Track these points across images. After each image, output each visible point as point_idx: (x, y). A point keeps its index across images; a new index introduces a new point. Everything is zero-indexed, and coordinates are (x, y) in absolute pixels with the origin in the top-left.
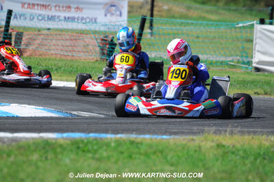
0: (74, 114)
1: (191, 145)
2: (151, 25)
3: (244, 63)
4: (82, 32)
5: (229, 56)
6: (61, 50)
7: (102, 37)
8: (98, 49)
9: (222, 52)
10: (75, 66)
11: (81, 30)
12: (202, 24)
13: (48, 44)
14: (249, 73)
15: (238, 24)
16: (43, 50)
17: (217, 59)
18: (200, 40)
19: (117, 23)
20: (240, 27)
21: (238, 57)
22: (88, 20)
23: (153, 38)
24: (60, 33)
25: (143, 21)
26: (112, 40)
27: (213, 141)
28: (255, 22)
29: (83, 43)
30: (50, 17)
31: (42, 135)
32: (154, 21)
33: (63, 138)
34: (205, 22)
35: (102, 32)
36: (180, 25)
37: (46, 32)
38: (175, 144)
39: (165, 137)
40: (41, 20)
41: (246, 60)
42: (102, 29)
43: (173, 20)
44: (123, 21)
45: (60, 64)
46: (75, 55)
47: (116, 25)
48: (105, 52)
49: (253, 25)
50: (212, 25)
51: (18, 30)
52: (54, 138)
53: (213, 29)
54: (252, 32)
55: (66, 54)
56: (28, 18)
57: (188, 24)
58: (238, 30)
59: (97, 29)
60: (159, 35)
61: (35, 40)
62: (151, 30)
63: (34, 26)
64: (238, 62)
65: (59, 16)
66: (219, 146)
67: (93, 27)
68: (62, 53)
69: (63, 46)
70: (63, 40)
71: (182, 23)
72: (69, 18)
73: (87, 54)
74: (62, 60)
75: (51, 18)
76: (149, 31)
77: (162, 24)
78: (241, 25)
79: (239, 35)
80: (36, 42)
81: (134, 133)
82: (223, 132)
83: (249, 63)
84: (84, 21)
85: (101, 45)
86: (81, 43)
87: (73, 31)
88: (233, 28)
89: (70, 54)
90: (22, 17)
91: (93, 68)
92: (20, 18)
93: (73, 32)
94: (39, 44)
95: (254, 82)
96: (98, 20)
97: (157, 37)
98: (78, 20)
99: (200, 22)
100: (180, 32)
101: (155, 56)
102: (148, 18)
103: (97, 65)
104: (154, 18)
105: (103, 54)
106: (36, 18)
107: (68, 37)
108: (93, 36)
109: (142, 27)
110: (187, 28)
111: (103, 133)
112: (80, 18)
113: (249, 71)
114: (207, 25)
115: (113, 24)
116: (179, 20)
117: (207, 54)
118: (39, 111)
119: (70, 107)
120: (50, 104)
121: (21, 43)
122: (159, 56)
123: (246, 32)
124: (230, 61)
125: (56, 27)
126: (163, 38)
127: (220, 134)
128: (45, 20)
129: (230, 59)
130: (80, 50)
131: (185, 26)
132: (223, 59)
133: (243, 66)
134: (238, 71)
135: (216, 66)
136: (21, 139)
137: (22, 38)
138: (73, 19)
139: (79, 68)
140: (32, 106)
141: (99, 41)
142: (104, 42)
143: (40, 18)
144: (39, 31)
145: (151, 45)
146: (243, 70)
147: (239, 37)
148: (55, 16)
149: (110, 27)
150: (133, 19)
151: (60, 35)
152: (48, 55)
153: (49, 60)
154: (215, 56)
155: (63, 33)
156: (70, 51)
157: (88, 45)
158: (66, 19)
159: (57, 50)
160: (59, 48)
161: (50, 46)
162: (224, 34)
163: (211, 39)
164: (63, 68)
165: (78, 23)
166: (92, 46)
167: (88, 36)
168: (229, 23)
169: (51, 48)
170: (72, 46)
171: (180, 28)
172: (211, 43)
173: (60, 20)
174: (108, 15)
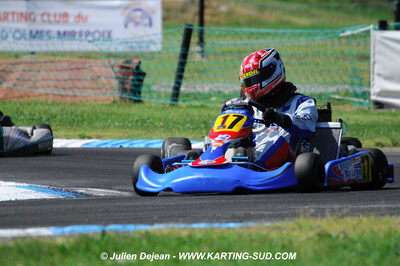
0: (81, 193)
1: (274, 235)
2: (201, 41)
3: (356, 95)
4: (87, 56)
5: (331, 85)
6: (56, 87)
7: (121, 62)
8: (115, 83)
9: (320, 79)
10: (79, 112)
11: (86, 53)
12: (284, 34)
13: (34, 79)
14: (366, 112)
15: (343, 32)
16: (24, 88)
17: (313, 90)
19: (146, 39)
20: (348, 37)
21: (346, 87)
22: (97, 35)
23: (204, 60)
24: (51, 58)
25: (188, 34)
26: (138, 68)
27: (311, 229)
28: (371, 27)
29: (91, 74)
30: (34, 33)
31: (32, 231)
32: (206, 32)
33: (63, 235)
34: (289, 31)
35: (120, 53)
36: (249, 38)
37: (27, 58)
38: (250, 236)
39: (232, 225)
40: (20, 39)
41: (359, 90)
42: (121, 48)
43: (237, 29)
44: (156, 35)
45: (54, 110)
46: (78, 93)
47: (142, 42)
48: (128, 86)
49: (368, 32)
50: (301, 34)
52: (50, 237)
53: (303, 40)
54: (367, 44)
55: (63, 93)
57: (261, 34)
58: (344, 41)
59: (112, 50)
60: (215, 54)
61: (12, 72)
62: (202, 47)
63: (9, 49)
64: (347, 94)
65: (48, 32)
66: (323, 235)
67: (105, 47)
68: (56, 92)
69: (58, 80)
70: (57, 70)
71: (252, 34)
72: (65, 33)
73: (98, 91)
74: (58, 104)
75: (36, 35)
76: (198, 48)
77: (219, 36)
78: (348, 33)
79: (346, 49)
80: (12, 76)
81: (180, 219)
82: (327, 211)
83: (366, 95)
84: (90, 38)
85: (121, 76)
86: (86, 75)
87: (71, 54)
88: (336, 39)
89: (70, 93)
91: (108, 114)
94: (18, 79)
95: (375, 126)
96: (112, 35)
97: (212, 57)
98: (80, 35)
99: (281, 31)
100: (249, 48)
101: (211, 90)
102: (196, 28)
103: (115, 109)
104: (206, 28)
105: (124, 90)
106: (10, 35)
107: (65, 65)
108: (106, 61)
109: (186, 44)
110: (261, 41)
111: (130, 222)
112: (84, 33)
113: (365, 107)
114: (293, 35)
115: (138, 40)
116: (246, 29)
118: (23, 190)
119: (74, 181)
120: (41, 178)
122: (215, 90)
123: (358, 44)
124: (334, 93)
125: (44, 48)
126: (222, 60)
127: (323, 216)
128: (26, 39)
129: (334, 89)
130: (86, 84)
131: (257, 38)
132: (321, 90)
133: (356, 100)
134: (347, 108)
138: (72, 35)
139: (85, 115)
140: (9, 183)
141: (117, 69)
142: (124, 70)
143: (18, 35)
144: (17, 57)
145: (202, 72)
146: (355, 107)
147: (346, 52)
148: (41, 32)
149: (134, 45)
150: (171, 31)
151: (52, 62)
152: (34, 96)
153: (35, 104)
154: (308, 86)
155: (58, 58)
156: (70, 88)
157: (99, 77)
158: (61, 35)
159: (49, 87)
160: (52, 83)
161: (37, 81)
162: (321, 49)
163: (301, 59)
164: (59, 117)
165: (81, 41)
166: (106, 77)
167: (99, 61)
168: (329, 31)
169: (38, 85)
170: (73, 80)
171: (249, 42)
172: (301, 64)
173: (50, 38)
174: (131, 25)
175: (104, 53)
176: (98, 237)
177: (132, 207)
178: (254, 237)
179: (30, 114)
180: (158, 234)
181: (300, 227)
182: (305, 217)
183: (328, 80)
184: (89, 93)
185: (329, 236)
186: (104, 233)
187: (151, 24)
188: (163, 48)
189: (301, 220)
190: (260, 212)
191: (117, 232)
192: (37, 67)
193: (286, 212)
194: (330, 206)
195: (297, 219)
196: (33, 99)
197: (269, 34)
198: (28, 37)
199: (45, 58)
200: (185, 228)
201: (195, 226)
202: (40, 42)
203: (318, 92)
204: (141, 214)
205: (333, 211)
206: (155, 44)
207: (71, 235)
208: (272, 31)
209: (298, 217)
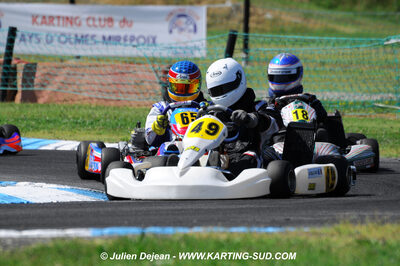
1: (312, 240)
2: (246, 47)
4: (132, 61)
5: (375, 93)
6: (100, 91)
7: (165, 67)
8: (159, 88)
9: (365, 88)
10: (123, 115)
11: (130, 58)
12: (328, 42)
13: (77, 83)
15: (388, 40)
16: (69, 91)
17: (357, 98)
18: (327, 68)
19: (190, 45)
20: (393, 45)
21: (390, 95)
22: (142, 40)
23: (248, 67)
24: (96, 62)
25: (232, 40)
27: (350, 234)
29: (135, 79)
30: (79, 37)
31: (71, 232)
32: (251, 38)
33: (102, 237)
34: (333, 38)
35: (164, 59)
36: (293, 44)
37: (73, 62)
38: (288, 240)
39: (270, 230)
40: (64, 43)
42: (166, 54)
43: (282, 36)
44: (200, 40)
45: (98, 114)
46: (122, 98)
47: (186, 48)
50: (346, 42)
51: (27, 61)
52: (89, 238)
53: (347, 49)
55: (107, 97)
56: (44, 41)
57: (305, 41)
59: (156, 55)
60: (259, 61)
61: (56, 75)
62: (246, 53)
63: (54, 53)
64: (391, 102)
65: (93, 36)
66: (362, 242)
67: (149, 52)
68: (100, 96)
69: (103, 85)
70: (102, 75)
71: (297, 41)
72: (110, 38)
73: (141, 96)
74: (100, 108)
75: (81, 39)
76: (244, 55)
77: (262, 43)
78: (393, 41)
79: (390, 58)
80: (57, 79)
81: (220, 223)
82: (367, 219)
84: (135, 43)
86: (130, 79)
87: (116, 58)
89: (114, 97)
90: (34, 39)
92: (30, 42)
93: (117, 61)
94: (63, 83)
96: (158, 41)
97: (256, 64)
98: (125, 40)
99: (325, 38)
102: (241, 34)
104: (250, 34)
106: (56, 39)
107: (109, 69)
108: (150, 66)
110: (305, 48)
111: (169, 225)
112: (128, 38)
115: (183, 45)
116: (290, 36)
117: (339, 91)
118: (64, 192)
121: (32, 81)
124: (378, 102)
125: (89, 53)
127: (363, 222)
128: (71, 43)
129: (378, 97)
130: (130, 89)
131: (301, 45)
132: (365, 98)
134: (391, 117)
135: (355, 111)
136: (34, 239)
137: (34, 74)
138: (117, 39)
139: (129, 119)
140: (52, 185)
141: (161, 74)
143: (63, 39)
144: (62, 61)
147: (391, 61)
148: (87, 36)
149: (178, 50)
150: (216, 36)
151: (97, 66)
152: (79, 100)
153: (80, 107)
154: (352, 94)
155: (102, 63)
156: (114, 92)
157: (142, 82)
158: (107, 40)
159: (93, 91)
160: (96, 88)
161: (81, 84)
162: (366, 58)
163: (346, 67)
164: (102, 121)
165: (126, 45)
166: (150, 82)
167: (142, 66)
168: (373, 39)
169: (82, 88)
170: (117, 84)
171: (293, 49)
172: (345, 72)
173: (96, 42)
174: (175, 31)
175: (148, 58)
176: (137, 239)
177: (172, 210)
178: (293, 242)
179: (74, 118)
180: (196, 236)
181: (339, 233)
182: (345, 222)
183: (372, 88)
184: (133, 98)
185: (368, 242)
186: (143, 235)
187: (195, 30)
188: (208, 54)
189: (341, 227)
190: (300, 218)
191: (155, 235)
192: (81, 71)
193: (325, 218)
194: (371, 213)
195: (336, 226)
196: (77, 102)
197: (313, 41)
198: (73, 40)
199: (89, 62)
200: (223, 233)
201: (234, 230)
202: (85, 47)
203: (362, 100)
204: (180, 218)
205: (373, 218)
206: (199, 50)
207: (110, 237)
208: (317, 38)
209: (338, 222)
